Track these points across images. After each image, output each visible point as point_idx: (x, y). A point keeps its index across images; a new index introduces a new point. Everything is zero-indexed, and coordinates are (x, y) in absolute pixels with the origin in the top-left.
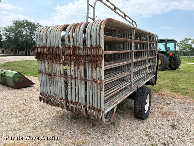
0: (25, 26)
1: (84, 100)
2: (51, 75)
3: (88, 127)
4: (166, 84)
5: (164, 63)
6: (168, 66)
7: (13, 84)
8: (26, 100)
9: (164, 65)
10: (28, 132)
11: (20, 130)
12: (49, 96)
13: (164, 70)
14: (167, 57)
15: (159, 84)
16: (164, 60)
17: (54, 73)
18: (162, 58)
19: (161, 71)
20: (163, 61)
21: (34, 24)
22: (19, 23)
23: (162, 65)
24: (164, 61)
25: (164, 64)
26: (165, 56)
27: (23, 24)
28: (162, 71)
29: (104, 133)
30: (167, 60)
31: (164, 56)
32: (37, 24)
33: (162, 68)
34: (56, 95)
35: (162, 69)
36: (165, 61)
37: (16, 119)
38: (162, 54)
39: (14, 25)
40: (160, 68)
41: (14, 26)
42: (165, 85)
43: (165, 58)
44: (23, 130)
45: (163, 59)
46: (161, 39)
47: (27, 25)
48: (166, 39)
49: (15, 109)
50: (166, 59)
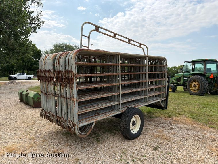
0: (64, 49)
1: (66, 116)
2: (47, 94)
3: (75, 141)
5: (202, 86)
6: (207, 91)
7: (33, 104)
8: (37, 117)
9: (203, 89)
10: (26, 141)
11: (21, 139)
12: (46, 112)
14: (206, 80)
16: (202, 83)
17: (49, 93)
18: (200, 80)
19: (198, 96)
21: (73, 47)
22: (59, 47)
23: (200, 89)
24: (202, 84)
25: (202, 88)
26: (204, 79)
27: (63, 47)
28: (200, 96)
29: (85, 147)
30: (206, 83)
31: (201, 79)
32: (76, 46)
33: (200, 92)
34: (50, 112)
35: (201, 93)
36: (203, 84)
37: (22, 131)
38: (199, 77)
39: (54, 48)
40: (198, 92)
41: (54, 50)
43: (203, 81)
44: (22, 139)
45: (201, 82)
46: (199, 60)
47: (66, 48)
48: (204, 59)
49: (25, 123)
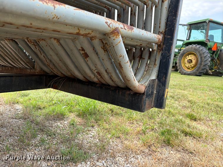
4: (209, 101)
5: (201, 61)
6: (208, 69)
9: (202, 66)
13: (200, 76)
14: (207, 51)
15: (189, 101)
16: (202, 56)
18: (199, 52)
19: (195, 77)
20: (199, 60)
23: (198, 65)
24: (201, 58)
25: (201, 64)
26: (204, 50)
28: (197, 77)
30: (207, 57)
31: (202, 50)
33: (197, 70)
35: (198, 72)
36: (203, 58)
38: (198, 46)
40: (194, 71)
42: (208, 104)
43: (204, 53)
45: (200, 55)
48: (207, 19)
50: (205, 55)
